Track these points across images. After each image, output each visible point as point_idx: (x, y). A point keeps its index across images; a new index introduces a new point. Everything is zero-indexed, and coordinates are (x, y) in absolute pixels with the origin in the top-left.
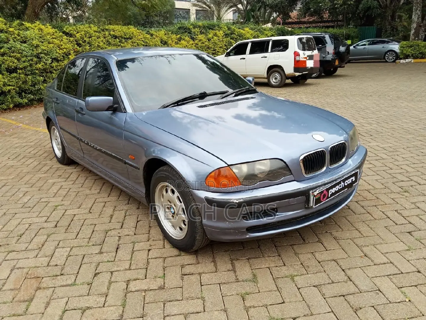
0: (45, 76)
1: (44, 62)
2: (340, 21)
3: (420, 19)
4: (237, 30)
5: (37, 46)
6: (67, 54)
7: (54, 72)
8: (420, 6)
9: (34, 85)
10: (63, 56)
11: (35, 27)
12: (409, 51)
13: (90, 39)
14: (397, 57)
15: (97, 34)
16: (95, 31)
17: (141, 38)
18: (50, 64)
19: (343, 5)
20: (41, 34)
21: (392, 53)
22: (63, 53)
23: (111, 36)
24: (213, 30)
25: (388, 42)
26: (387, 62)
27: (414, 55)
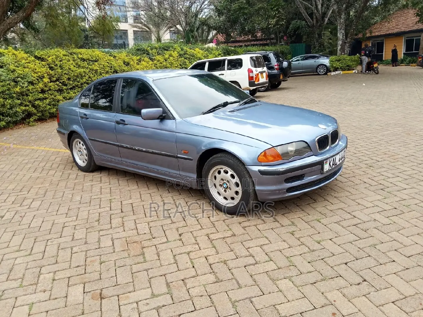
0: (21, 99)
1: (21, 86)
2: (273, 39)
3: (344, 37)
4: (188, 50)
5: (14, 71)
6: (42, 77)
7: (30, 95)
8: (343, 26)
9: (11, 108)
10: (38, 80)
11: (9, 52)
12: (337, 64)
13: (61, 62)
14: (328, 70)
15: (67, 57)
16: (64, 55)
17: (106, 60)
18: (26, 87)
19: (275, 25)
20: (16, 59)
21: (323, 67)
22: (37, 76)
23: (79, 59)
24: (168, 51)
25: (318, 58)
26: (319, 75)
27: (342, 67)
